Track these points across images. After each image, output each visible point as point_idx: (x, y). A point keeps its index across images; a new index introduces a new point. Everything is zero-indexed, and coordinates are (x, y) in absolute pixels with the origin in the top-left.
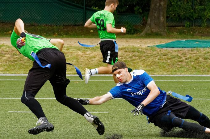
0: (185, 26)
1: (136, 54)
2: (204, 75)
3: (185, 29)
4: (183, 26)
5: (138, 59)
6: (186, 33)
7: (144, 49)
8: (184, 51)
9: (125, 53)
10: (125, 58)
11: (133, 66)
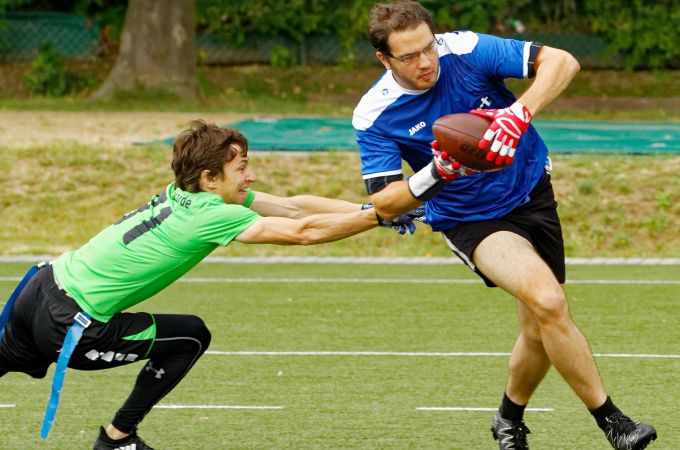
0: (268, 63)
1: (90, 172)
2: (363, 260)
3: (271, 76)
4: (262, 63)
5: (96, 193)
6: (276, 93)
7: (119, 153)
8: (281, 163)
9: (42, 170)
10: (43, 190)
11: (78, 220)
